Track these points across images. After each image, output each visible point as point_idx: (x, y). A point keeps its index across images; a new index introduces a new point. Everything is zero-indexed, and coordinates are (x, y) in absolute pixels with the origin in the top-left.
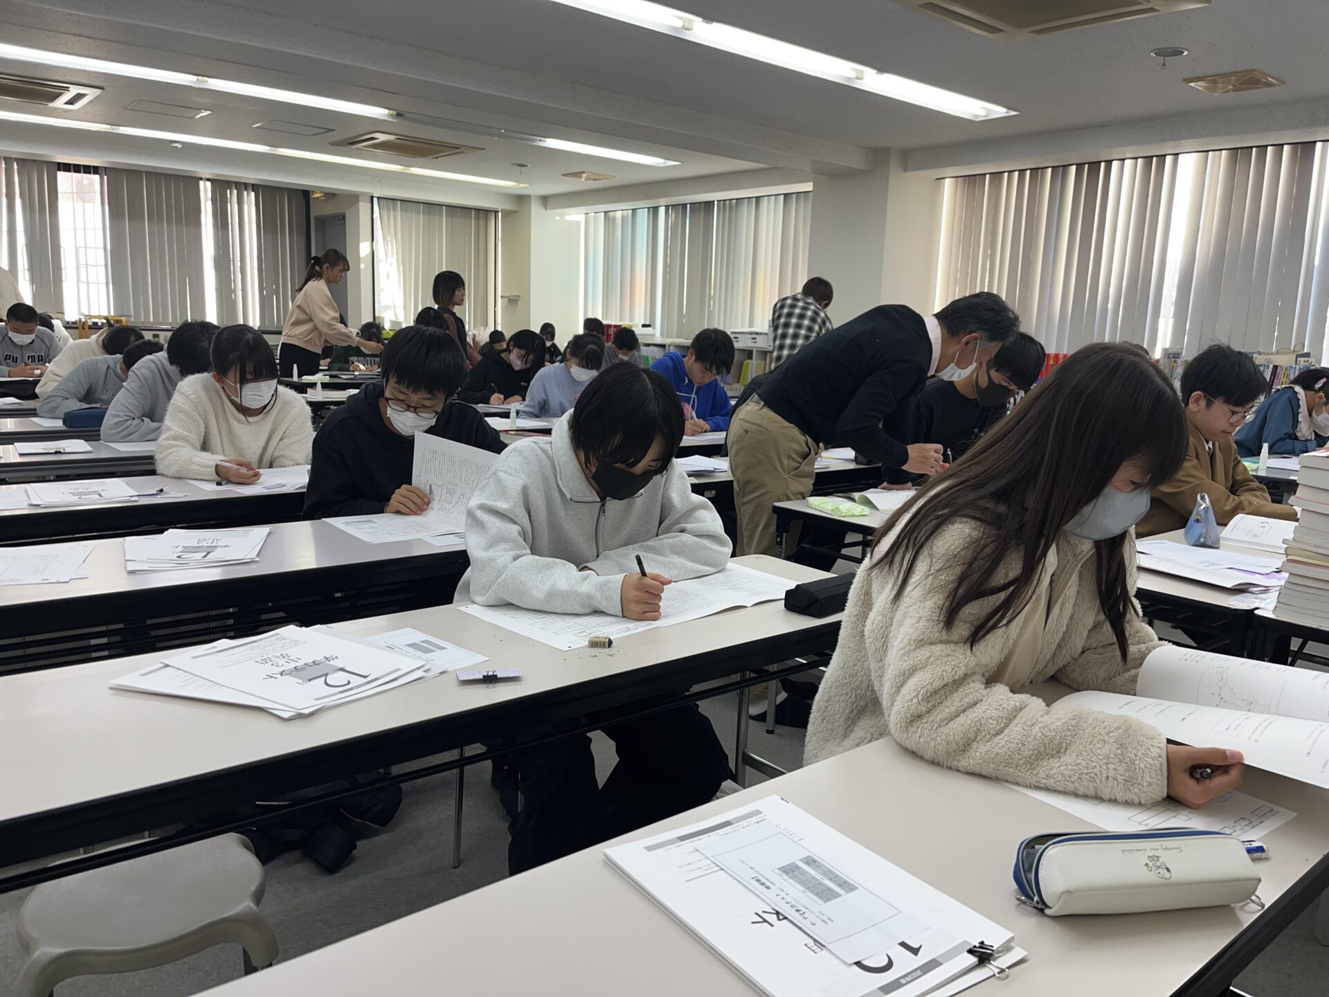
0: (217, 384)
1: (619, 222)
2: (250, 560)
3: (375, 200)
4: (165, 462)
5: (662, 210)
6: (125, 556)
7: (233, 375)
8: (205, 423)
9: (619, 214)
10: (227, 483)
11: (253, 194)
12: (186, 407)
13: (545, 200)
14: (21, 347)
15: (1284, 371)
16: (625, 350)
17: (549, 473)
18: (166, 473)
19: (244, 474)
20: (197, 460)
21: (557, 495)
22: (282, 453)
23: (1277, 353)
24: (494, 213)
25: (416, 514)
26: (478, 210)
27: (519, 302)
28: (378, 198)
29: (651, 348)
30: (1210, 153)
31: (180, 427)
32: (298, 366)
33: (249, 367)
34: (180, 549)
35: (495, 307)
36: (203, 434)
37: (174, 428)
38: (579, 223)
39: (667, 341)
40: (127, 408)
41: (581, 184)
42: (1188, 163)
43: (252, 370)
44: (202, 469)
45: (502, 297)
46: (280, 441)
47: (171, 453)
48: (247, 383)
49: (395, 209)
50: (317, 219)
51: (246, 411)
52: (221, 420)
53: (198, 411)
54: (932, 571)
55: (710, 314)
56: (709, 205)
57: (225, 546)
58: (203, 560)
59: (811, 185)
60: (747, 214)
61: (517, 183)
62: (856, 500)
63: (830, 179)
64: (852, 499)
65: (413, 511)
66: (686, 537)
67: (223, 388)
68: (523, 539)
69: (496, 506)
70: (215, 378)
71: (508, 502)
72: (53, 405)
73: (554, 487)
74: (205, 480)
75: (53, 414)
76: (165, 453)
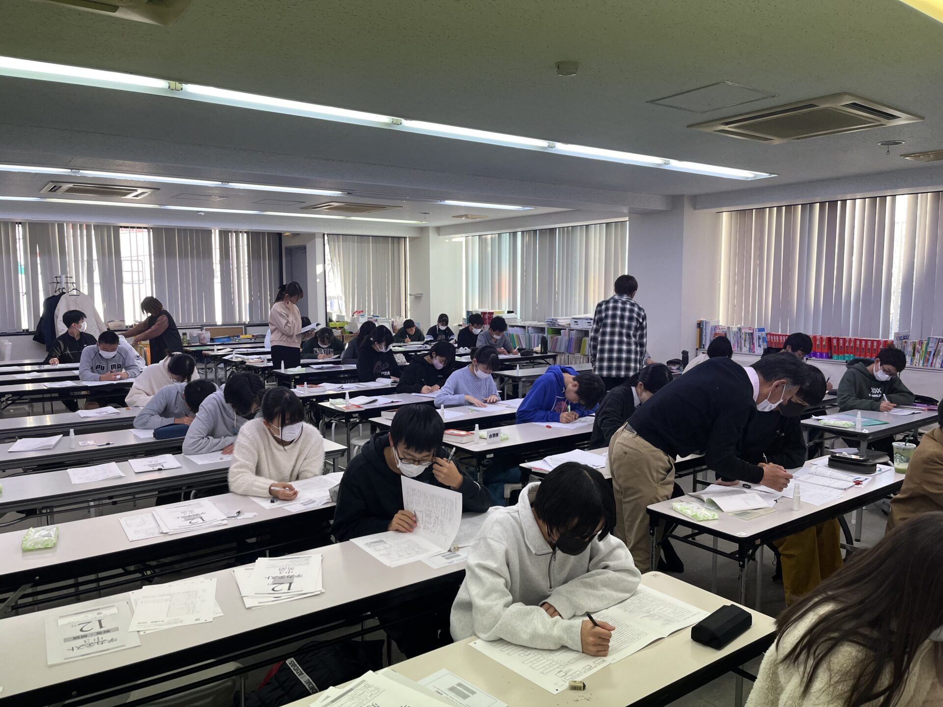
0: (264, 425)
1: (489, 241)
2: (319, 592)
3: (326, 235)
4: (235, 484)
5: (519, 234)
6: (241, 594)
7: (277, 421)
8: (258, 453)
9: (489, 237)
10: (277, 500)
11: (245, 235)
12: (247, 444)
13: (438, 230)
14: (107, 360)
16: (497, 332)
17: (520, 537)
18: (236, 492)
19: (289, 494)
20: (257, 483)
21: (524, 549)
22: (305, 468)
24: (403, 239)
25: (410, 532)
26: (393, 238)
27: (422, 298)
28: (327, 234)
29: (515, 328)
30: (919, 194)
31: (243, 458)
32: (284, 362)
33: (287, 416)
34: (271, 580)
35: (405, 301)
36: (256, 461)
37: (240, 459)
39: (527, 323)
40: (199, 431)
41: (463, 220)
42: (903, 202)
43: (289, 417)
44: (260, 490)
45: (410, 295)
46: (304, 460)
47: (239, 478)
48: (286, 426)
49: (338, 241)
50: (287, 249)
51: (282, 443)
52: (267, 449)
53: (254, 446)
54: (832, 683)
55: (556, 303)
56: (552, 230)
57: (298, 576)
58: (289, 592)
59: (627, 219)
60: (579, 236)
61: (421, 222)
62: (704, 501)
63: (641, 216)
64: (702, 500)
65: (407, 529)
66: (610, 574)
67: (269, 429)
68: (506, 587)
69: (489, 565)
70: (264, 423)
71: (496, 562)
72: (144, 420)
73: (523, 544)
74: (262, 497)
75: (144, 426)
76: (235, 478)
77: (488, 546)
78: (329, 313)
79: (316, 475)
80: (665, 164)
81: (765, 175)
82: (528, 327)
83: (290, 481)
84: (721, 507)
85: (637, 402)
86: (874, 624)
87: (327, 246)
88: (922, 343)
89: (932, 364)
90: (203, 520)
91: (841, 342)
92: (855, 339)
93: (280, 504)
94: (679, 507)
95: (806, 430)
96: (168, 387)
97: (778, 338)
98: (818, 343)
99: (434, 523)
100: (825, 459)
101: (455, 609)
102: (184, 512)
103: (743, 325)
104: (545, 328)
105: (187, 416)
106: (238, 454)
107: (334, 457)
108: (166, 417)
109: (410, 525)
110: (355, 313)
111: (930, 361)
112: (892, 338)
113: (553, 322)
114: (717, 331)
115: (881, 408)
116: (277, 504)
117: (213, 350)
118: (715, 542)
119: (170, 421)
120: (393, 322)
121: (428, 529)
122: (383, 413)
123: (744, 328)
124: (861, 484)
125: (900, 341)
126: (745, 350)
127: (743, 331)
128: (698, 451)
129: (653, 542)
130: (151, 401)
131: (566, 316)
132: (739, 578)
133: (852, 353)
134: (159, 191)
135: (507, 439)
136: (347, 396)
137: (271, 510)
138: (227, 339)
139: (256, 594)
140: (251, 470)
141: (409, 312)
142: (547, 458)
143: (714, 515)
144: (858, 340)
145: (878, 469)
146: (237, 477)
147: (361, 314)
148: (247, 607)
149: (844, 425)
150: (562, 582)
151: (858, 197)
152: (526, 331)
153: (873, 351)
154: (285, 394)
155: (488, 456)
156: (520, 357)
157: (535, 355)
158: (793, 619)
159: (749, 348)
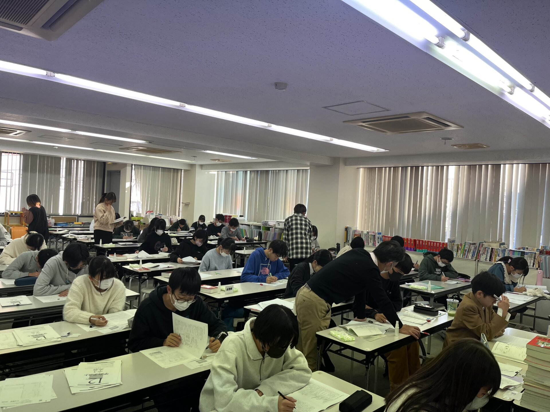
0: (89, 279)
1: (231, 175)
2: (119, 384)
3: (133, 165)
4: (68, 316)
5: (249, 172)
6: (69, 385)
7: (98, 277)
8: (83, 296)
9: (231, 172)
11: (83, 162)
12: (77, 290)
13: (202, 166)
15: (496, 250)
16: (233, 226)
17: (244, 349)
18: (67, 320)
19: (102, 322)
20: (82, 315)
21: (246, 357)
22: (113, 306)
23: (492, 242)
24: (180, 170)
26: (174, 169)
27: (190, 205)
28: (134, 165)
29: (244, 225)
30: (461, 166)
31: (74, 299)
32: (102, 240)
33: (105, 274)
34: (88, 377)
35: (179, 207)
36: (82, 301)
37: (71, 300)
38: (215, 174)
39: (251, 223)
40: (45, 281)
41: (217, 162)
42: (452, 169)
43: (106, 275)
44: (84, 320)
45: (182, 203)
46: (113, 301)
47: (70, 312)
48: (103, 280)
49: (140, 169)
50: (108, 171)
51: (100, 290)
52: (90, 294)
53: (81, 292)
55: (268, 212)
56: (267, 171)
57: (106, 374)
58: (99, 384)
59: (309, 168)
60: (282, 176)
61: (191, 161)
62: (348, 330)
63: (317, 167)
64: (346, 329)
65: (175, 345)
66: (295, 372)
67: (92, 282)
68: (235, 380)
69: (225, 367)
70: (89, 277)
71: (230, 365)
72: (9, 273)
73: (246, 354)
74: (84, 324)
75: (9, 277)
76: (67, 312)
77: (225, 355)
78: (132, 211)
79: (120, 311)
80: (330, 140)
81: (383, 150)
82: (252, 225)
83: (103, 314)
84: (357, 334)
85: (312, 272)
86: (436, 400)
87: (133, 171)
88: (462, 245)
89: (467, 256)
90: (45, 338)
91: (421, 242)
92: (428, 241)
93: (96, 329)
94: (334, 333)
95: (402, 291)
96: (26, 253)
97: (388, 239)
98: (409, 242)
99: (192, 341)
100: (412, 307)
101: (203, 394)
102: (33, 333)
103: (370, 230)
104: (261, 226)
105: (37, 272)
106: (70, 297)
107: (131, 300)
108: (24, 272)
109: (177, 343)
110: (147, 212)
111: (466, 255)
112: (446, 241)
113: (266, 223)
114: (356, 233)
115: (442, 279)
116: (94, 329)
117: (56, 231)
118: (353, 354)
119: (26, 274)
120: (171, 218)
121: (188, 345)
122: (162, 273)
123: (370, 232)
124: (431, 322)
125: (450, 243)
126: (371, 244)
127: (370, 234)
128: (345, 301)
129: (318, 354)
130: (14, 262)
131: (273, 220)
132: (365, 375)
133: (426, 249)
134: (31, 133)
135: (237, 291)
136: (141, 262)
137: (90, 332)
138: (65, 224)
139: (78, 385)
140: (78, 307)
141: (181, 213)
142: (260, 303)
143: (353, 338)
144: (430, 241)
145: (439, 314)
146: (69, 311)
147: (152, 213)
148: (72, 393)
149: (422, 288)
150: (267, 377)
151: (430, 165)
152: (250, 228)
153: (437, 248)
154: (104, 260)
155: (225, 301)
156: (246, 242)
157: (255, 242)
158: (395, 397)
159: (373, 243)
